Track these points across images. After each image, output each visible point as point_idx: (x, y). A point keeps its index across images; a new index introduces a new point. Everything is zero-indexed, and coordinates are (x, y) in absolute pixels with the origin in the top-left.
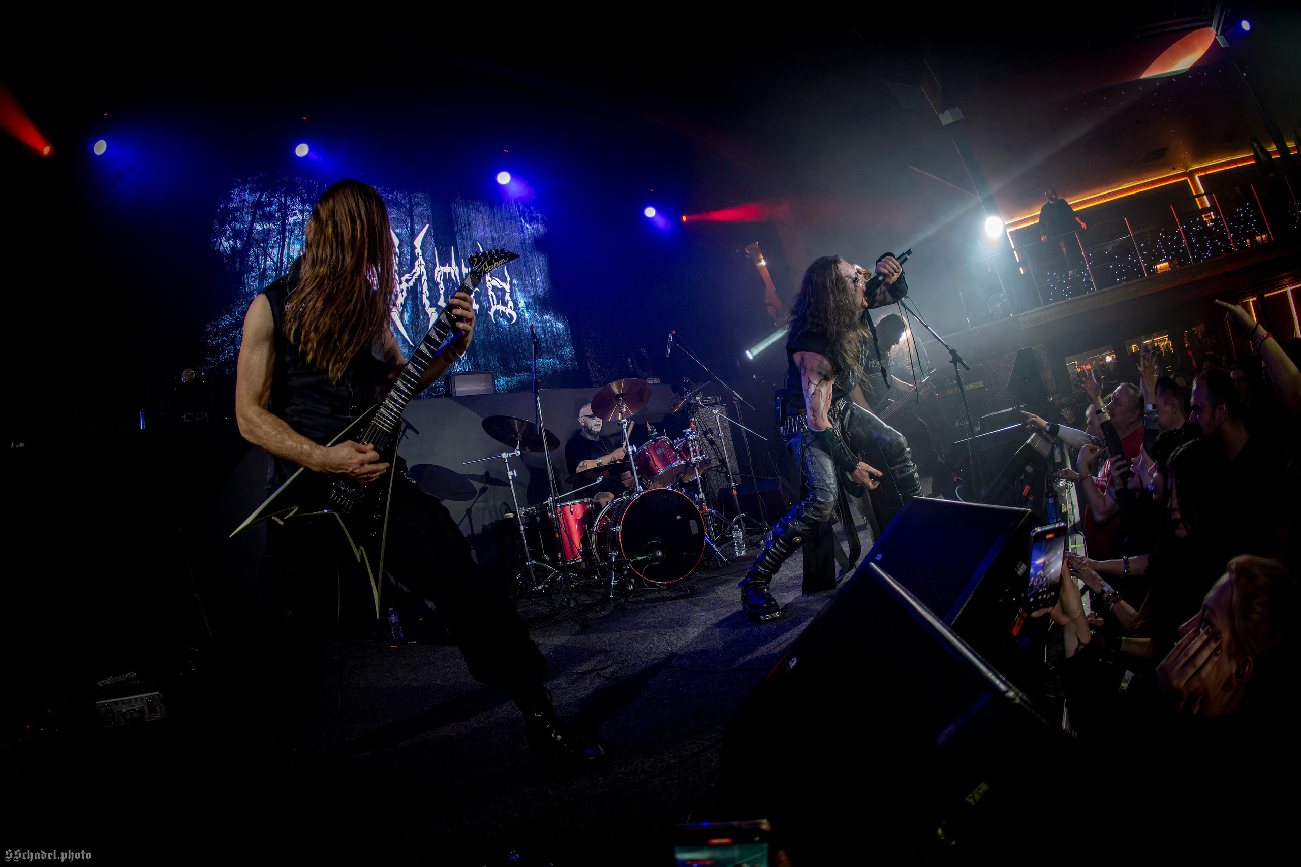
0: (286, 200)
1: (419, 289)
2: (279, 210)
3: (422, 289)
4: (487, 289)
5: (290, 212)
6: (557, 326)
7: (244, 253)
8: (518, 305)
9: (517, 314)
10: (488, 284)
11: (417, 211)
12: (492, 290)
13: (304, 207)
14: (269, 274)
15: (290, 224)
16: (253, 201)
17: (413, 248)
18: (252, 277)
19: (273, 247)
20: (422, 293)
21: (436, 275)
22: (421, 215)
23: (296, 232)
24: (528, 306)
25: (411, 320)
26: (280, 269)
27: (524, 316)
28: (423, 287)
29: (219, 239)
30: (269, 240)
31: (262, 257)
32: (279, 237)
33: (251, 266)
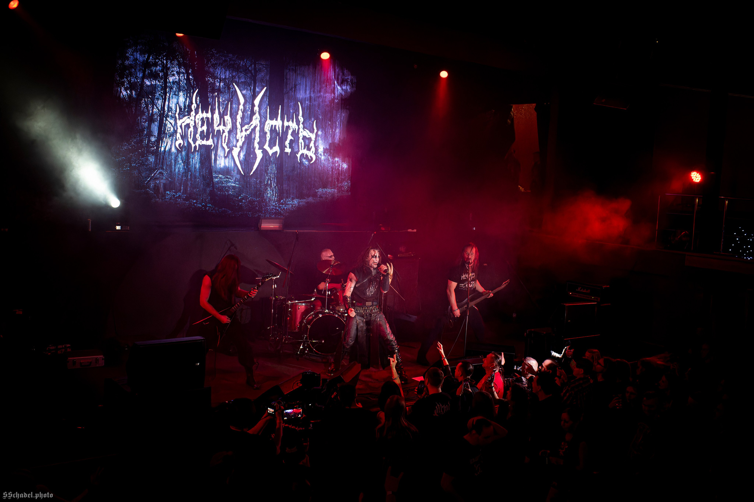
0: (167, 62)
1: (253, 136)
2: (162, 71)
3: (255, 136)
4: (299, 138)
5: (170, 73)
6: (343, 166)
7: (138, 101)
8: (318, 150)
9: (316, 156)
10: (301, 136)
11: (259, 76)
12: (302, 139)
13: (180, 70)
14: (156, 119)
15: (170, 83)
16: (144, 60)
17: (253, 105)
18: (143, 119)
19: (158, 99)
20: (254, 139)
21: (266, 127)
22: (262, 81)
23: (174, 89)
24: (325, 151)
25: (245, 158)
26: (163, 115)
27: (320, 158)
28: (256, 135)
29: (119, 89)
30: (155, 93)
31: (151, 105)
32: (162, 92)
33: (143, 111)
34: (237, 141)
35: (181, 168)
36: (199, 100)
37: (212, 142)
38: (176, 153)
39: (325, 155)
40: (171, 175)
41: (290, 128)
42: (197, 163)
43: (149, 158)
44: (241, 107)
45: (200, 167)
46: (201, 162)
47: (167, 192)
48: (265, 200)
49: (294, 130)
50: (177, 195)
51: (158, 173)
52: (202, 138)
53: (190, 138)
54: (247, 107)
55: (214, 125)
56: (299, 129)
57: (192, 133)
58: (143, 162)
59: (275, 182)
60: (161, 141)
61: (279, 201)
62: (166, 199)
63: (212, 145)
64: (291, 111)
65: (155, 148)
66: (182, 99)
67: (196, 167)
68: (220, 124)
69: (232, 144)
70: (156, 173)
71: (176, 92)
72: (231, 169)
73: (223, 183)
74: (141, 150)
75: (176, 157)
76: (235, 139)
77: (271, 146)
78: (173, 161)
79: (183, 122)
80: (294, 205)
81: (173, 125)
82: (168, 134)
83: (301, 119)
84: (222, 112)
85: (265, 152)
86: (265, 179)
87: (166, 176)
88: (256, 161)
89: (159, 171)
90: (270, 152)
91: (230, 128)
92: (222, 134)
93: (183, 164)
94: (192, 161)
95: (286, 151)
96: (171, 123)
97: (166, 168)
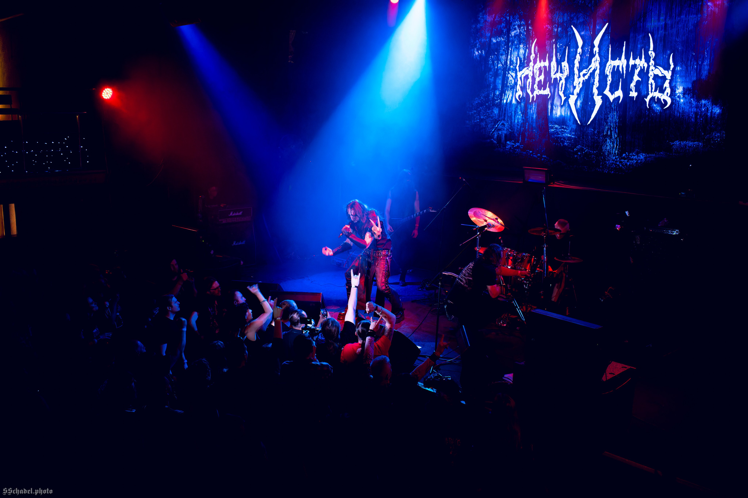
0: (510, 18)
1: (592, 81)
2: (506, 27)
3: (594, 81)
4: (649, 77)
5: (513, 27)
6: (713, 110)
7: (486, 59)
8: (675, 91)
9: (672, 100)
10: (651, 74)
11: (599, 13)
12: (653, 79)
13: (521, 23)
14: (500, 73)
15: (512, 37)
16: (491, 21)
17: (593, 46)
18: (491, 75)
19: (502, 55)
20: (593, 84)
21: (607, 69)
22: (603, 16)
23: (516, 42)
24: (685, 92)
25: (582, 105)
26: (506, 69)
27: (679, 102)
28: (595, 79)
29: (473, 50)
30: (500, 49)
31: (496, 61)
32: (505, 47)
33: (490, 67)
34: (574, 88)
35: (519, 119)
36: (537, 50)
37: (549, 91)
38: (516, 105)
39: (686, 97)
40: (511, 126)
41: (637, 67)
42: (534, 113)
43: (494, 110)
44: (579, 50)
45: (537, 116)
46: (538, 113)
47: (507, 142)
48: (604, 153)
49: (642, 68)
50: (516, 146)
51: (500, 124)
52: (540, 88)
53: (529, 88)
54: (585, 50)
55: (551, 73)
56: (649, 67)
57: (531, 84)
58: (489, 114)
59: (615, 132)
60: (503, 94)
61: (620, 154)
62: (506, 148)
63: (549, 94)
64: (639, 46)
65: (499, 101)
66: (522, 51)
67: (533, 118)
68: (557, 72)
69: (568, 91)
70: (499, 124)
71: (516, 46)
72: (567, 117)
73: (558, 134)
74: (488, 103)
75: (516, 108)
76: (572, 85)
77: (612, 92)
78: (513, 112)
79: (523, 74)
80: (639, 161)
81: (514, 77)
82: (510, 87)
83: (651, 53)
84: (559, 58)
85: (605, 98)
86: (604, 129)
87: (507, 127)
88: (594, 109)
89: (501, 122)
90: (612, 98)
91: (567, 74)
92: (558, 82)
93: (522, 115)
94: (530, 111)
95: (630, 95)
96: (512, 76)
97: (507, 120)
